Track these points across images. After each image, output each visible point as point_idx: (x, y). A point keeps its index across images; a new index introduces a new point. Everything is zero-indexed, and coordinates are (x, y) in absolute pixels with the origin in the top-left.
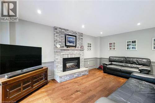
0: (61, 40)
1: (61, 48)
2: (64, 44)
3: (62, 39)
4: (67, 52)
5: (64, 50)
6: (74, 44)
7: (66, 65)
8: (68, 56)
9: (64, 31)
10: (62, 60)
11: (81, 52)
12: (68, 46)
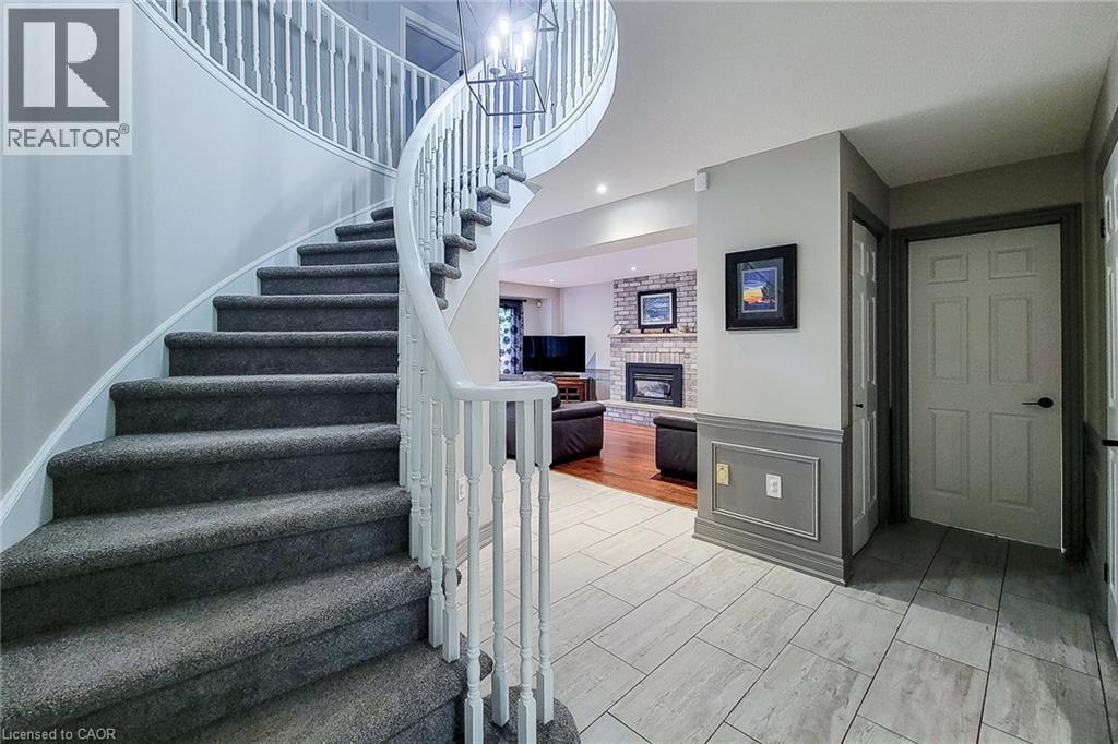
0: (627, 313)
1: (621, 336)
2: (636, 322)
3: (631, 308)
4: (639, 347)
5: (631, 340)
6: (668, 319)
7: (634, 386)
8: (641, 358)
9: (636, 284)
10: (624, 369)
11: (688, 347)
12: (642, 328)
